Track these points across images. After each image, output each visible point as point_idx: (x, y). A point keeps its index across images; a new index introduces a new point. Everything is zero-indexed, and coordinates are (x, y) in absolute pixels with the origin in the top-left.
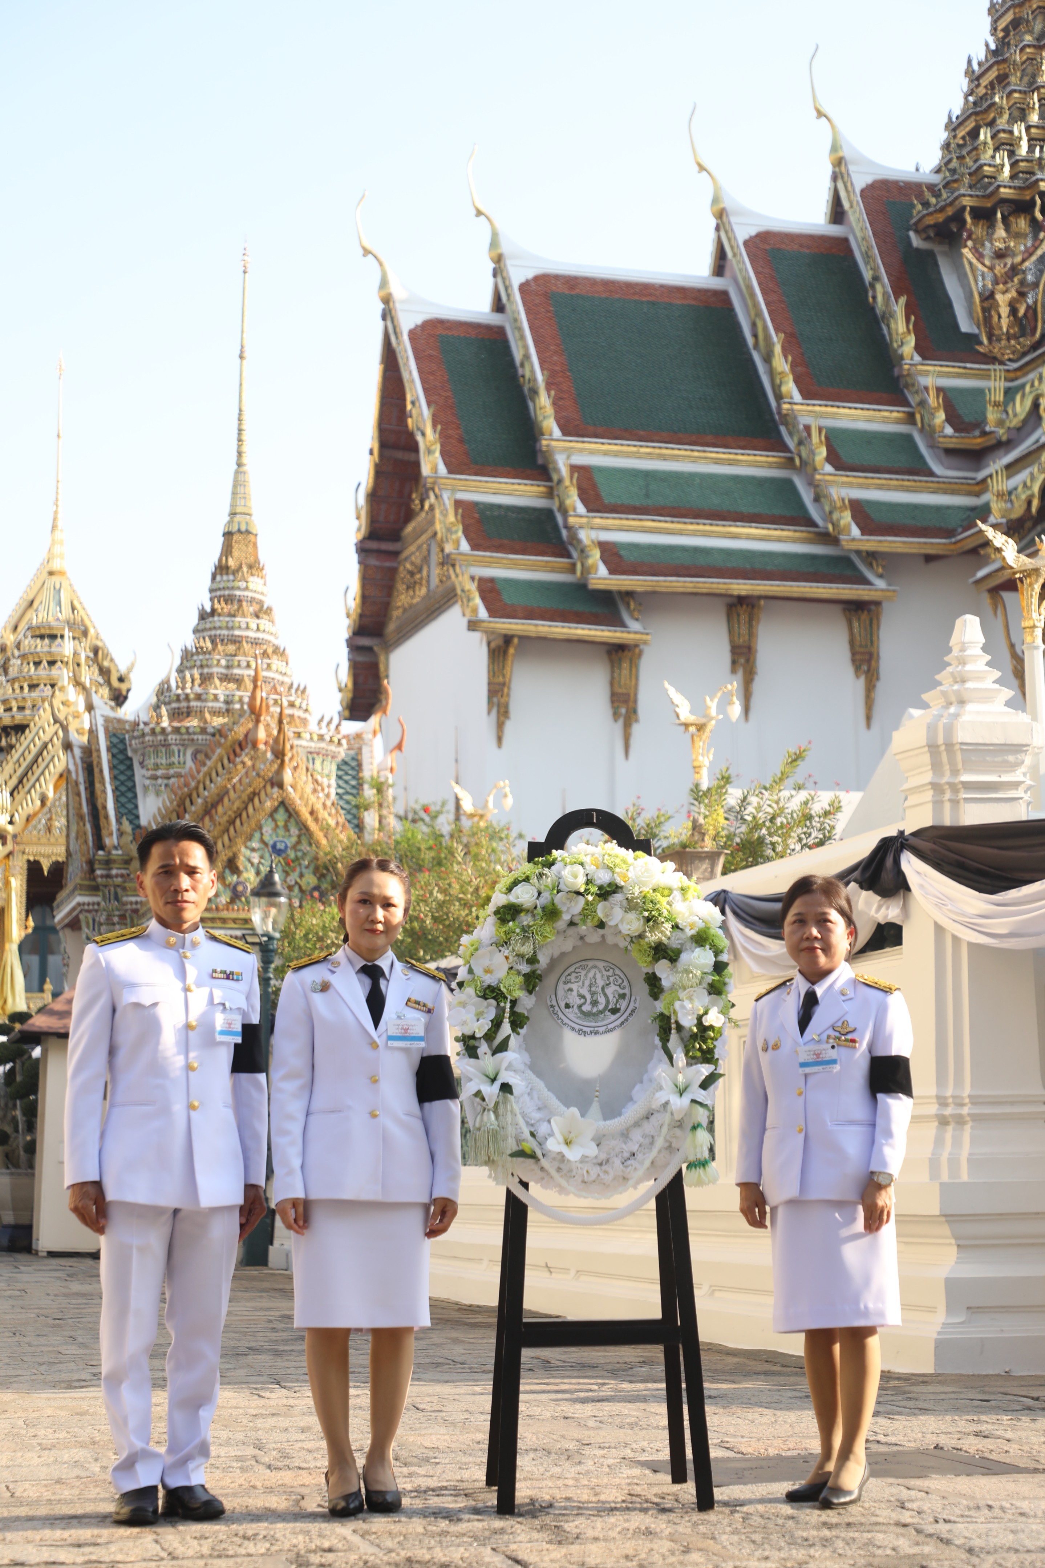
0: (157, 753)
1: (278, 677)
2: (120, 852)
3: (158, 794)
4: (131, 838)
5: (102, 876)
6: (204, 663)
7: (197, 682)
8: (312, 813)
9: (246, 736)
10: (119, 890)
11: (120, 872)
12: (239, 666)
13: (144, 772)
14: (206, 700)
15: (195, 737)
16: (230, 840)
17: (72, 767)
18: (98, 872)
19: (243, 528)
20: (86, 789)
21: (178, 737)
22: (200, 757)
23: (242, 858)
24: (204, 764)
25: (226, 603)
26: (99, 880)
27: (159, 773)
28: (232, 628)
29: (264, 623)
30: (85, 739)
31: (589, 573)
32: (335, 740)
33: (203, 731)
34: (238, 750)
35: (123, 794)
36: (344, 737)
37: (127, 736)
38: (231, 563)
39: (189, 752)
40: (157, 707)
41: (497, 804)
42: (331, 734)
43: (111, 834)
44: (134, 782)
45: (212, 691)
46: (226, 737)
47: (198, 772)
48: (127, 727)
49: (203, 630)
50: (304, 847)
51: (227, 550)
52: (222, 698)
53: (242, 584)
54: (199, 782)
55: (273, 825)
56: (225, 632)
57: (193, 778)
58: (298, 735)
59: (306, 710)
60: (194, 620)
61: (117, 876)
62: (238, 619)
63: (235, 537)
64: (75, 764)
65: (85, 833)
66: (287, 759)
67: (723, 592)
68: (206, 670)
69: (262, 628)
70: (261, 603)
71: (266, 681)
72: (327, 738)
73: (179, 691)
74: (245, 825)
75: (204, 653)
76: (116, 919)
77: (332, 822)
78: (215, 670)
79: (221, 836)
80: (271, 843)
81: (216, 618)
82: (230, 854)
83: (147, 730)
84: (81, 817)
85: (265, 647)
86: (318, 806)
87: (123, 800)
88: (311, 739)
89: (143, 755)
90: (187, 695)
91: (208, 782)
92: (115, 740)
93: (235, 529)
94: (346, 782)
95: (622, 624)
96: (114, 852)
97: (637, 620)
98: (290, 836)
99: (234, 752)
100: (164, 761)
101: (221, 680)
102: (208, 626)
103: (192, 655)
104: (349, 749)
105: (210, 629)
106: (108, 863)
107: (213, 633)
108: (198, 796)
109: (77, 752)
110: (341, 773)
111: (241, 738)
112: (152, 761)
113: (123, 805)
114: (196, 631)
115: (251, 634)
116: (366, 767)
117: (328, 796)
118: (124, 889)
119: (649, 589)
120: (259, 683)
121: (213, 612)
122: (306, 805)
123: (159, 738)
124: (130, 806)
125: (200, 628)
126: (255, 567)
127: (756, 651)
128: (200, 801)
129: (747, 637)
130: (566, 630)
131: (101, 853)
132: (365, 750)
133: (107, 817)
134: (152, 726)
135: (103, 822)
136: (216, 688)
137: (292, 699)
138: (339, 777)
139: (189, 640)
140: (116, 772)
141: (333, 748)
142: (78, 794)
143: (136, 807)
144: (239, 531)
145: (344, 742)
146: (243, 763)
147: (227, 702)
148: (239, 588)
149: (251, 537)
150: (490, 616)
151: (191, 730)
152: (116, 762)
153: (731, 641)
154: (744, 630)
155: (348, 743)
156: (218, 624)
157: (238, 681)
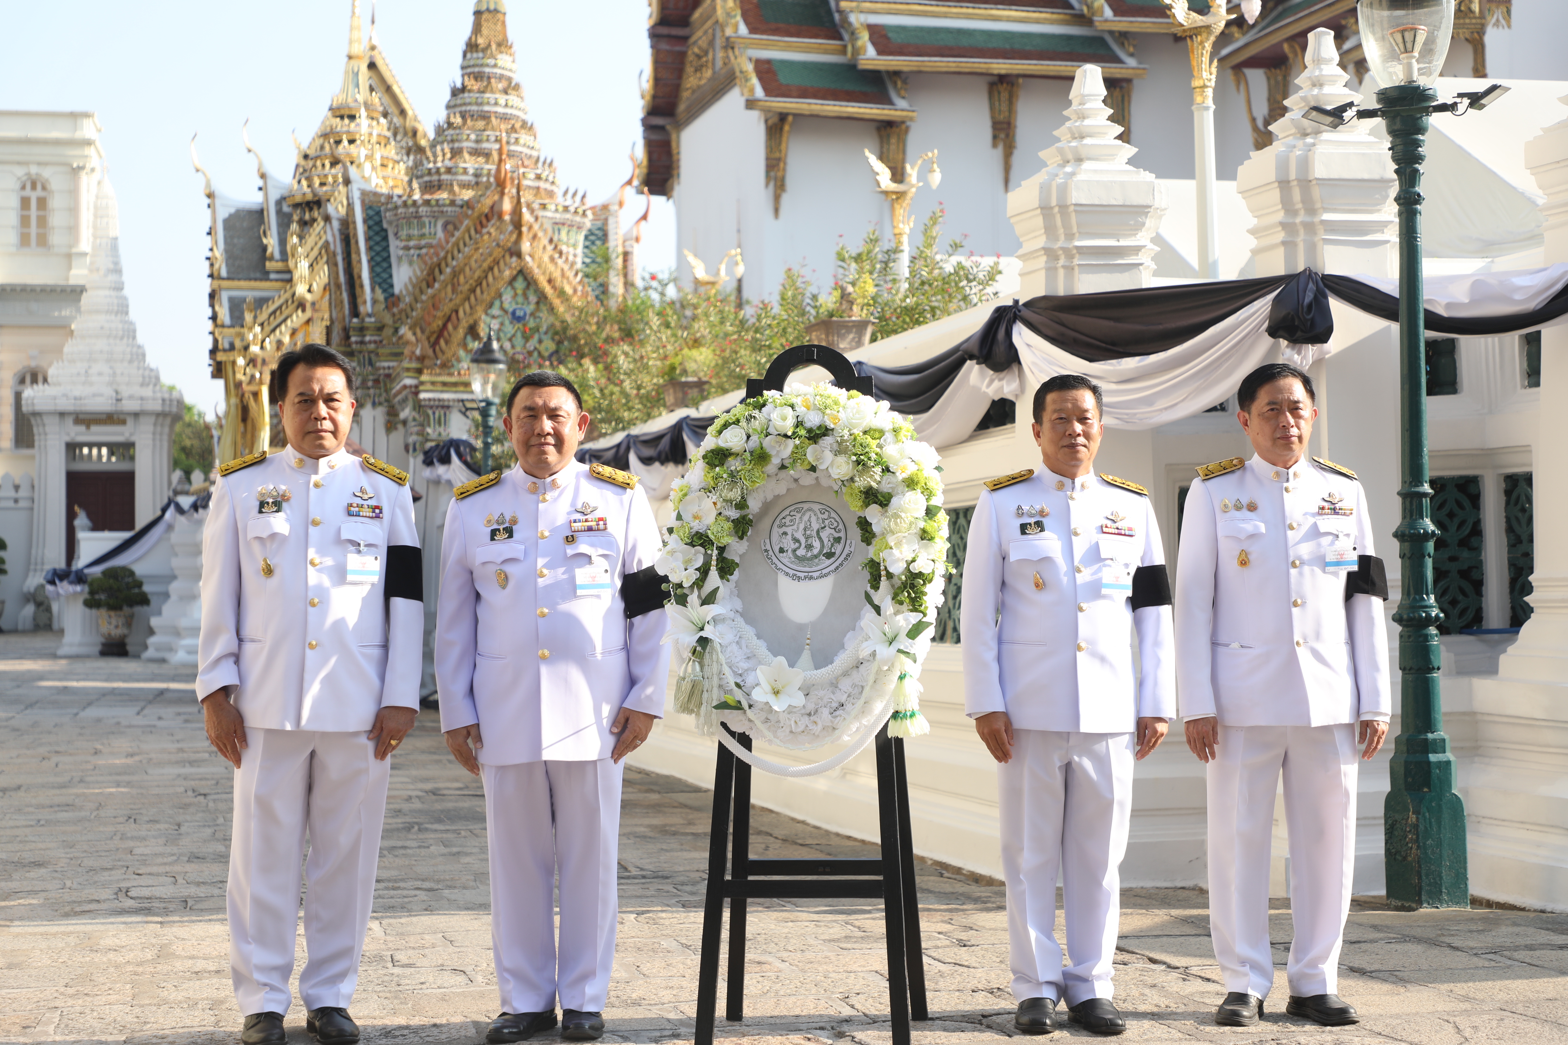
0: (409, 224)
1: (525, 150)
2: (373, 320)
3: (411, 263)
4: (383, 306)
5: (356, 343)
6: (455, 137)
7: (448, 155)
8: (550, 281)
9: (492, 207)
10: (373, 356)
11: (373, 338)
12: (488, 140)
13: (398, 243)
14: (456, 174)
15: (445, 209)
16: (471, 308)
17: (330, 239)
18: (353, 339)
19: (492, 7)
20: (344, 259)
21: (429, 209)
22: (450, 227)
23: (482, 325)
24: (453, 235)
25: (476, 79)
26: (354, 346)
27: (412, 243)
28: (481, 104)
29: (513, 99)
30: (342, 211)
31: (858, 54)
32: (580, 211)
33: (453, 203)
34: (484, 221)
35: (378, 264)
36: (592, 208)
37: (382, 209)
38: (480, 41)
39: (440, 224)
40: (410, 182)
41: (729, 271)
42: (576, 205)
43: (365, 302)
44: (389, 252)
45: (462, 165)
46: (473, 209)
47: (447, 242)
48: (383, 200)
49: (455, 106)
50: (544, 314)
51: (477, 28)
52: (471, 171)
53: (491, 61)
54: (447, 252)
55: (512, 293)
56: (474, 108)
57: (443, 248)
58: (544, 206)
59: (553, 183)
60: (447, 96)
61: (370, 342)
62: (487, 95)
63: (484, 16)
64: (334, 236)
65: (342, 302)
66: (524, 229)
67: (984, 71)
68: (456, 145)
69: (510, 104)
70: (509, 80)
71: (511, 155)
72: (572, 209)
73: (431, 165)
74: (485, 293)
75: (455, 128)
76: (370, 384)
77: (569, 290)
78: (465, 144)
79: (463, 304)
80: (511, 310)
81: (466, 95)
82: (471, 321)
83: (400, 202)
84: (338, 286)
85: (513, 122)
86: (557, 274)
87: (378, 269)
88: (557, 210)
89: (397, 226)
90: (438, 169)
91: (456, 252)
92: (371, 213)
93: (484, 8)
94: (593, 252)
95: (890, 102)
96: (367, 320)
97: (903, 98)
98: (529, 303)
99: (481, 223)
100: (416, 232)
101: (471, 154)
102: (459, 102)
103: (444, 131)
104: (594, 220)
105: (461, 105)
106: (362, 330)
107: (463, 108)
108: (447, 265)
109: (336, 224)
110: (587, 243)
111: (486, 211)
112: (405, 232)
113: (378, 275)
114: (448, 107)
115: (500, 110)
116: (611, 237)
117: (573, 264)
118: (377, 354)
119: (915, 69)
120: (504, 157)
121: (463, 89)
122: (544, 273)
123: (411, 210)
124: (385, 275)
125: (452, 103)
126: (503, 45)
127: (1015, 127)
128: (448, 270)
129: (1007, 114)
130: (837, 108)
131: (355, 320)
132: (611, 221)
133: (362, 286)
134: (404, 198)
135: (358, 290)
136: (465, 162)
137: (539, 171)
138: (586, 247)
139: (441, 115)
140: (372, 243)
141: (578, 219)
142: (336, 265)
143: (391, 276)
144: (488, 10)
145: (589, 213)
146: (489, 233)
147: (476, 175)
148: (487, 65)
149: (500, 16)
150: (767, 95)
151: (441, 202)
152: (371, 233)
153: (993, 117)
154: (1004, 107)
155: (594, 214)
156: (468, 100)
157: (487, 155)
